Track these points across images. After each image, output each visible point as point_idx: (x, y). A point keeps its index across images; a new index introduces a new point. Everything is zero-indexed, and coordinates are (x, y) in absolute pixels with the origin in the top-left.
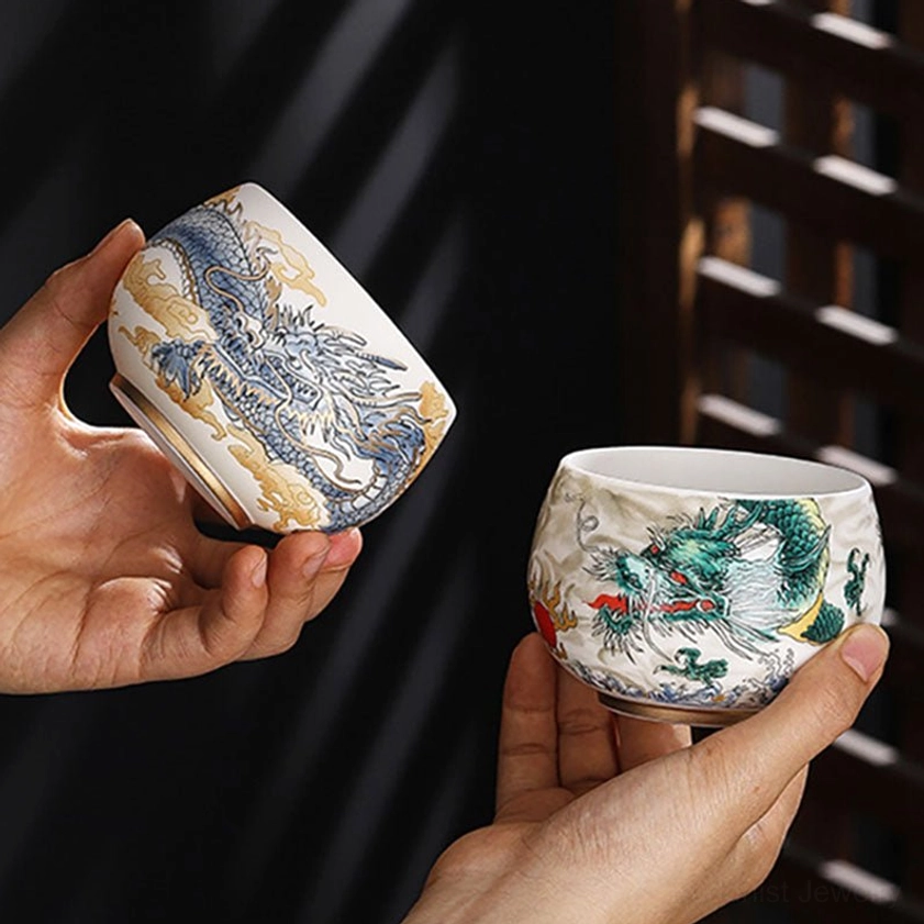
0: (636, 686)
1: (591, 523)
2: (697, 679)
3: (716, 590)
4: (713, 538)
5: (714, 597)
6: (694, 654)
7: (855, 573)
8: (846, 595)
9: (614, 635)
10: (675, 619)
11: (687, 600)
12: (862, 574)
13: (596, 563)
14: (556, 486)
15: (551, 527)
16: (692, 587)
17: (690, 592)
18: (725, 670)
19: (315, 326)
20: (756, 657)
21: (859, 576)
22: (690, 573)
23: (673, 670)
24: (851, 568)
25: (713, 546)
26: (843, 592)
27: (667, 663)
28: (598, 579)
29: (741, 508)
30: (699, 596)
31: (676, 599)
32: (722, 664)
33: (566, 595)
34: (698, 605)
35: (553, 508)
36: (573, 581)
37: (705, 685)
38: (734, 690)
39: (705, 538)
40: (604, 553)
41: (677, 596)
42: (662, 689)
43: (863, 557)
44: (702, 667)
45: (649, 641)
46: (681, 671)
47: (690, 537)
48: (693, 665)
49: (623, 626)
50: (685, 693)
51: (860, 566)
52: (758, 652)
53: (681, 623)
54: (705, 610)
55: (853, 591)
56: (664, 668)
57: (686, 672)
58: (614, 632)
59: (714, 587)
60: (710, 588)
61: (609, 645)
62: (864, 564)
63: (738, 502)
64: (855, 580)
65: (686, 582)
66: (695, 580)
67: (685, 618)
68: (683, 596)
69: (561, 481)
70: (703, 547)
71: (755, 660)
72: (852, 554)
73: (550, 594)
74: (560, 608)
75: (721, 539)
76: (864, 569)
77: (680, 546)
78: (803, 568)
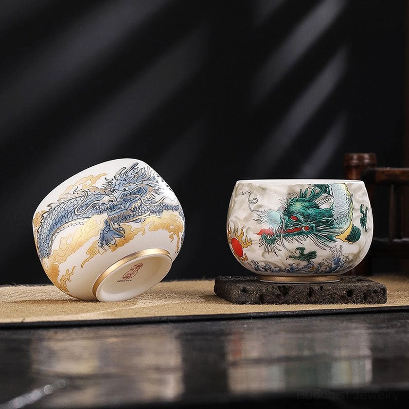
0: (278, 267)
1: (255, 201)
2: (304, 260)
4: (307, 201)
5: (309, 225)
6: (302, 249)
7: (363, 214)
8: (361, 222)
9: (269, 245)
10: (294, 235)
11: (298, 227)
12: (366, 215)
13: (258, 217)
14: (237, 190)
15: (237, 206)
16: (300, 221)
17: (299, 223)
18: (316, 255)
19: (114, 179)
20: (328, 249)
21: (365, 215)
22: (298, 215)
23: (294, 257)
24: (362, 212)
25: (307, 204)
26: (360, 221)
27: (292, 255)
28: (260, 223)
29: (317, 188)
30: (303, 225)
31: (294, 227)
32: (314, 253)
33: (246, 232)
34: (303, 228)
35: (236, 199)
36: (249, 226)
37: (307, 263)
38: (319, 264)
39: (303, 201)
40: (262, 212)
41: (294, 226)
42: (290, 267)
43: (366, 208)
44: (306, 255)
45: (284, 246)
46: (297, 258)
47: (297, 201)
48: (302, 254)
49: (272, 241)
50: (299, 267)
51: (365, 211)
52: (328, 247)
53: (296, 237)
54: (306, 230)
55: (363, 221)
56: (290, 257)
57: (299, 258)
59: (309, 221)
60: (307, 221)
61: (267, 250)
62: (366, 211)
63: (315, 186)
64: (364, 217)
65: (298, 220)
66: (301, 218)
67: (298, 234)
68: (296, 225)
69: (239, 188)
70: (303, 204)
71: (328, 251)
72: (361, 206)
73: (239, 233)
74: (244, 238)
75: (310, 201)
76: (366, 213)
77: (293, 205)
78: (343, 211)
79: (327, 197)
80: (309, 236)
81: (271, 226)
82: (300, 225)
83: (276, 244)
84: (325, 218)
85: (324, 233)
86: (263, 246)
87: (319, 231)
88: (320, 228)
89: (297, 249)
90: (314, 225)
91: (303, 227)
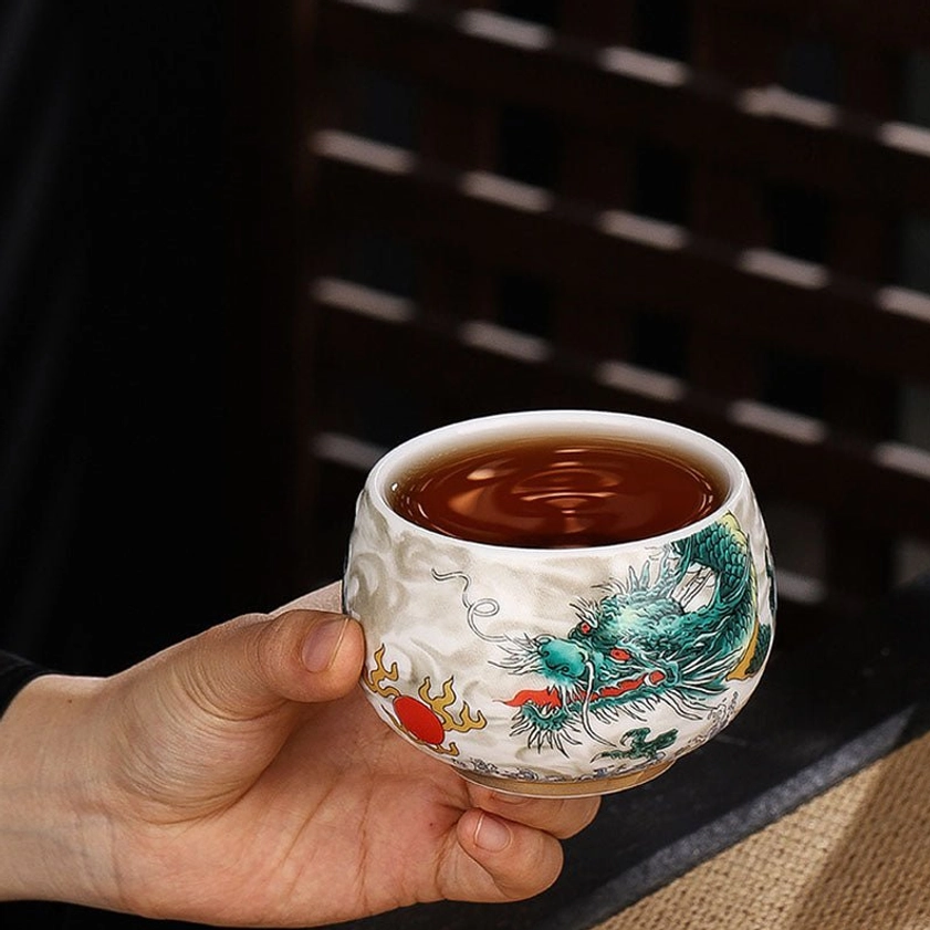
0: (560, 775)
1: (490, 608)
2: (641, 756)
3: (663, 658)
4: (651, 597)
5: (663, 666)
6: (642, 733)
7: (771, 575)
8: (770, 605)
9: (543, 733)
10: (622, 701)
11: (633, 677)
13: (509, 655)
14: (400, 552)
16: (637, 661)
17: (635, 667)
18: (674, 738)
20: (706, 714)
22: (632, 646)
23: (615, 754)
24: (769, 572)
25: (652, 607)
27: (609, 750)
28: (514, 673)
30: (648, 670)
31: (621, 680)
32: (672, 733)
33: (465, 694)
34: (647, 679)
36: (477, 678)
37: (648, 759)
39: (641, 601)
40: (517, 641)
41: (621, 676)
42: (595, 773)
44: (650, 743)
45: (590, 733)
46: (624, 754)
47: (624, 603)
48: (640, 743)
49: (555, 724)
50: (621, 771)
51: (771, 565)
52: (708, 708)
53: (628, 705)
54: (655, 684)
56: (605, 755)
57: (631, 753)
58: (542, 729)
59: (661, 655)
60: (657, 657)
61: (535, 742)
64: (772, 583)
65: (630, 657)
66: (639, 651)
67: (632, 698)
68: (628, 675)
69: (411, 549)
70: (641, 611)
71: (705, 718)
72: (766, 555)
73: (434, 692)
74: (455, 707)
75: (658, 597)
77: (614, 618)
78: (739, 599)
79: (699, 572)
80: (663, 695)
81: (551, 683)
82: (638, 671)
83: (568, 729)
84: (702, 636)
85: (701, 679)
86: (525, 735)
87: (689, 676)
88: (693, 666)
89: (629, 734)
90: (675, 663)
91: (645, 675)
